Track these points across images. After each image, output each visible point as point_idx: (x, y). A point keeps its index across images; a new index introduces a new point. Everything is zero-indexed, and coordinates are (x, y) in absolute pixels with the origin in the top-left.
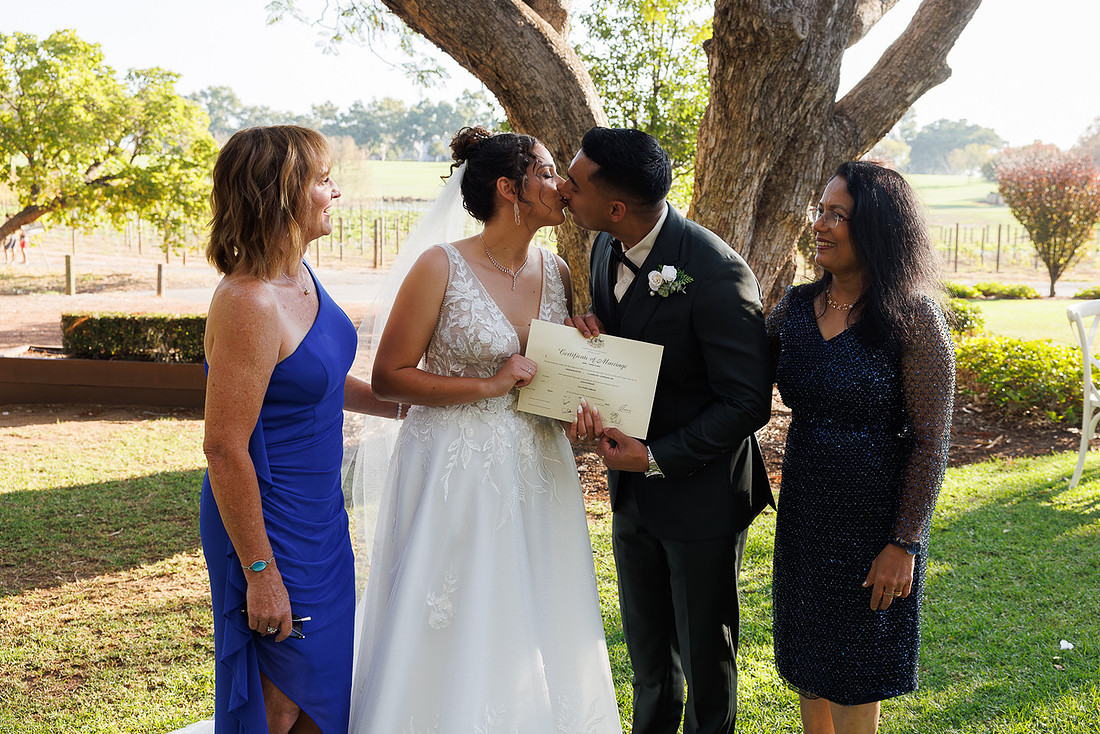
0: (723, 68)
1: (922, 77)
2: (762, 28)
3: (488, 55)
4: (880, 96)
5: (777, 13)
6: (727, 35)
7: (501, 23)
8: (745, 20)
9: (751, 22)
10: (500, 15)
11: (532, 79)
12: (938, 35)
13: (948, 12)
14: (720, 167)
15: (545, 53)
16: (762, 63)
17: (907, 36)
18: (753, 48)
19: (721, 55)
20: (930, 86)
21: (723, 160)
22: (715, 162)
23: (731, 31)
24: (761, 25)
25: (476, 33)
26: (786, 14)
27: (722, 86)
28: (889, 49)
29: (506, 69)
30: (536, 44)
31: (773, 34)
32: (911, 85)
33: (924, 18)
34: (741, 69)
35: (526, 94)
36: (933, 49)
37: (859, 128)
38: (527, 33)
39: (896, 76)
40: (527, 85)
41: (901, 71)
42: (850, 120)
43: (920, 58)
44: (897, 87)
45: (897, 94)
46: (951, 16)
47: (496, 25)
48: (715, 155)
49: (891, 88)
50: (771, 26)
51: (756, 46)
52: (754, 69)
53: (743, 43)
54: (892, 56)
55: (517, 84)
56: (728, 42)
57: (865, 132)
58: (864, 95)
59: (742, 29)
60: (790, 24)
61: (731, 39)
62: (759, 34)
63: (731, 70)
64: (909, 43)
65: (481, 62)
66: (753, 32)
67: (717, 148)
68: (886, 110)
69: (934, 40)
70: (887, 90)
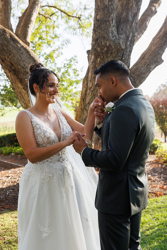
0: (96, 59)
1: (155, 62)
2: (110, 45)
3: (8, 57)
4: (142, 69)
5: (114, 40)
6: (97, 48)
7: (13, 46)
8: (104, 42)
9: (106, 43)
10: (12, 43)
11: (25, 65)
12: (160, 48)
13: (163, 41)
14: (94, 93)
15: (28, 56)
16: (110, 57)
17: (149, 49)
18: (107, 52)
19: (95, 54)
20: (157, 65)
21: (95, 91)
22: (92, 92)
23: (99, 46)
24: (109, 44)
25: (3, 49)
26: (118, 40)
27: (95, 65)
28: (143, 53)
29: (15, 61)
30: (25, 53)
31: (113, 47)
32: (152, 65)
33: (155, 43)
34: (103, 59)
35: (22, 71)
36: (159, 53)
37: (136, 80)
38: (22, 49)
39: (147, 62)
40: (23, 67)
41: (149, 61)
42: (132, 77)
43: (155, 56)
44: (147, 66)
45: (147, 68)
46: (164, 42)
47: (11, 46)
48: (92, 89)
49: (145, 66)
50: (113, 44)
51: (108, 51)
52: (107, 59)
53: (103, 50)
54: (144, 56)
55: (19, 67)
56: (98, 50)
57: (138, 81)
58: (137, 69)
59: (103, 45)
60: (119, 43)
61: (99, 49)
62: (109, 47)
63: (99, 60)
64: (150, 51)
65: (5, 59)
66: (107, 46)
67: (93, 87)
68: (144, 74)
69: (159, 50)
70: (144, 67)
